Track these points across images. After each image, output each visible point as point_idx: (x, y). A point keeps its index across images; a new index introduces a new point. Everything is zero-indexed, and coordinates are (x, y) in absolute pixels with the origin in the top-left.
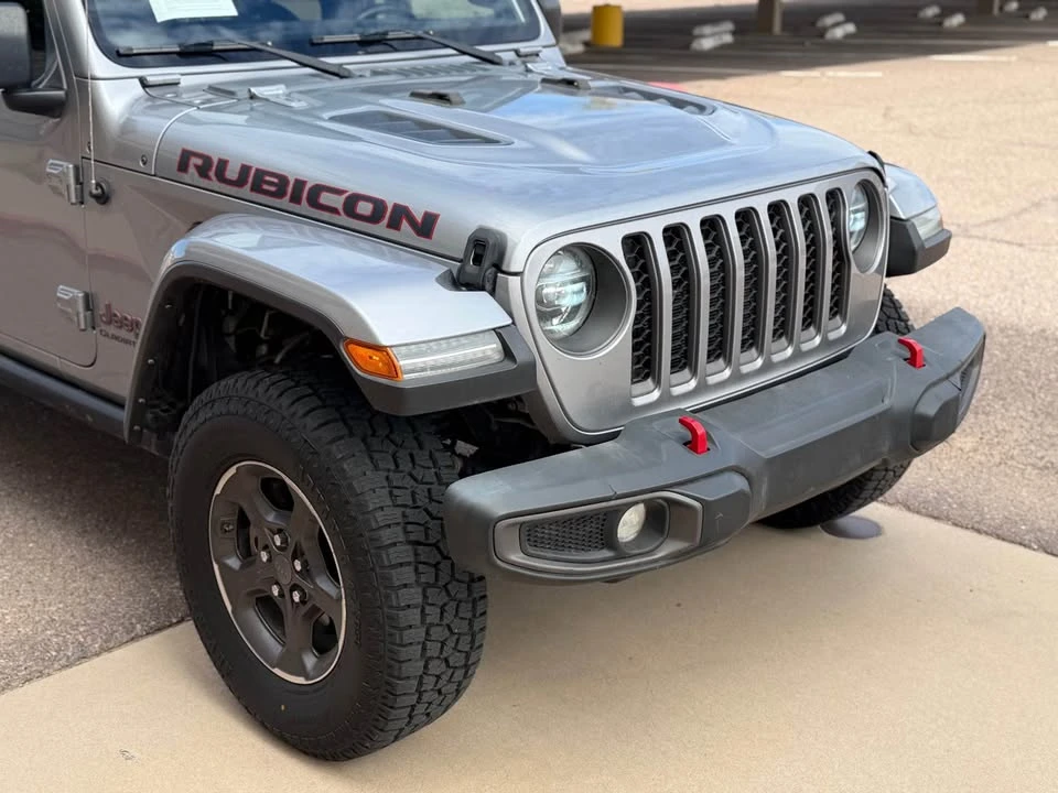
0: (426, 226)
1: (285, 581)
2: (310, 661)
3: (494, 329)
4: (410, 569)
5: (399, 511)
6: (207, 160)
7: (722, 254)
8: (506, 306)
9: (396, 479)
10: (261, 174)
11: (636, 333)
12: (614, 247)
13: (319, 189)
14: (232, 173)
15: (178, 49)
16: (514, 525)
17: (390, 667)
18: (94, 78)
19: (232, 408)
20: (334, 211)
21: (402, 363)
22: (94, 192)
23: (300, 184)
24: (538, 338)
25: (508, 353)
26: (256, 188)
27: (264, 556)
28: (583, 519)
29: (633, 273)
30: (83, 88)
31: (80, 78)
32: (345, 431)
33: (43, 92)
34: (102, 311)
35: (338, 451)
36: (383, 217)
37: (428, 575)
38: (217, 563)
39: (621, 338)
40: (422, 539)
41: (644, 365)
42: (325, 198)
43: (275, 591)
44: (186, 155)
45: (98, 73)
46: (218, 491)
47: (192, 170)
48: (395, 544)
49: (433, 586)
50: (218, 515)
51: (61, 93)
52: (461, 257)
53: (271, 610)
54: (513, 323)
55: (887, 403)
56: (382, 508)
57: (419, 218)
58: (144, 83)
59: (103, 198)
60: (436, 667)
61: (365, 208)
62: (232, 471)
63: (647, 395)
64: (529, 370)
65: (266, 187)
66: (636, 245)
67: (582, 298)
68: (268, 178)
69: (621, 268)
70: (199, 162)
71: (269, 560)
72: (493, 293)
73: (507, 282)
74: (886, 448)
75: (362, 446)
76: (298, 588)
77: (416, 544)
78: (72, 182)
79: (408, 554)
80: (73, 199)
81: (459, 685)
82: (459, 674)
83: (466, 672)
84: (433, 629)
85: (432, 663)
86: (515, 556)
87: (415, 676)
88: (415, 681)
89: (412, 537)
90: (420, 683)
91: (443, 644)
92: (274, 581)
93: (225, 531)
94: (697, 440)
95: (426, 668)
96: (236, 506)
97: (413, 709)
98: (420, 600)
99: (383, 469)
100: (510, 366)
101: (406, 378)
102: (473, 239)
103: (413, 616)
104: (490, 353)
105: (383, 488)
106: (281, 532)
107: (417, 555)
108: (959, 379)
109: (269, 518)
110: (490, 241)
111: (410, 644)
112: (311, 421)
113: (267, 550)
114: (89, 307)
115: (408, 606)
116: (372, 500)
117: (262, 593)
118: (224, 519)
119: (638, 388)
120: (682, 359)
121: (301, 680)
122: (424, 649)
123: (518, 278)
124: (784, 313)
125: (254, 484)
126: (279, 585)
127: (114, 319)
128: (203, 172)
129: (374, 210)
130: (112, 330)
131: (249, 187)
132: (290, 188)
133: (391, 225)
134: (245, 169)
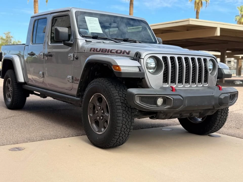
0: (128, 53)
1: (100, 115)
2: (103, 129)
3: (138, 66)
4: (121, 107)
5: (120, 97)
6: (95, 49)
7: (181, 64)
8: (141, 64)
9: (120, 92)
10: (103, 49)
11: (164, 74)
12: (160, 57)
13: (111, 50)
14: (98, 50)
15: (92, 37)
16: (138, 96)
17: (116, 124)
18: (78, 39)
19: (94, 84)
20: (114, 53)
21: (122, 69)
22: (76, 57)
23: (109, 50)
24: (146, 70)
25: (140, 70)
26: (102, 52)
27: (97, 112)
29: (164, 63)
30: (76, 41)
31: (76, 39)
32: (112, 84)
33: (69, 42)
34: (74, 79)
35: (110, 87)
36: (122, 52)
37: (124, 109)
38: (89, 115)
39: (161, 74)
40: (123, 102)
41: (165, 80)
42: (113, 51)
43: (98, 117)
44: (91, 49)
45: (79, 38)
46: (90, 101)
47: (92, 51)
48: (118, 102)
49: (124, 111)
50: (90, 106)
51: (72, 42)
52: (133, 57)
53: (97, 123)
54: (141, 66)
56: (117, 96)
58: (86, 41)
59: (77, 58)
60: (124, 126)
61: (119, 52)
62: (93, 96)
63: (166, 85)
64: (143, 74)
65: (103, 51)
66: (165, 58)
67: (154, 66)
69: (162, 61)
70: (93, 49)
71: (98, 113)
72: (139, 62)
73: (141, 60)
74: (213, 103)
75: (114, 87)
76: (102, 116)
77: (122, 103)
78: (72, 56)
79: (120, 104)
80: (72, 60)
81: (128, 133)
82: (128, 130)
83: (130, 131)
84: (124, 119)
85: (123, 125)
86: (138, 102)
87: (120, 127)
88: (120, 128)
89: (121, 101)
90: (121, 129)
91: (126, 122)
92: (98, 116)
93: (91, 109)
94: (173, 90)
95: (122, 126)
96: (93, 103)
97: (120, 134)
98: (122, 112)
99: (118, 91)
100: (140, 72)
101: (122, 71)
102: (136, 53)
103: (121, 115)
104: (137, 70)
105: (117, 93)
106: (100, 107)
107: (122, 105)
108: (229, 94)
109: (98, 104)
110: (139, 53)
111: (120, 120)
112: (106, 83)
113: (97, 110)
114: (72, 79)
115: (120, 113)
116: (115, 95)
117: (96, 119)
118: (91, 107)
119: (164, 84)
120: (173, 81)
121: (101, 133)
122: (122, 122)
123: (143, 59)
124: (195, 78)
125: (96, 99)
126: (99, 117)
127: (77, 80)
128: (94, 51)
129: (120, 52)
130: (76, 82)
131: (101, 51)
132: (107, 51)
133: (123, 54)
134: (100, 49)
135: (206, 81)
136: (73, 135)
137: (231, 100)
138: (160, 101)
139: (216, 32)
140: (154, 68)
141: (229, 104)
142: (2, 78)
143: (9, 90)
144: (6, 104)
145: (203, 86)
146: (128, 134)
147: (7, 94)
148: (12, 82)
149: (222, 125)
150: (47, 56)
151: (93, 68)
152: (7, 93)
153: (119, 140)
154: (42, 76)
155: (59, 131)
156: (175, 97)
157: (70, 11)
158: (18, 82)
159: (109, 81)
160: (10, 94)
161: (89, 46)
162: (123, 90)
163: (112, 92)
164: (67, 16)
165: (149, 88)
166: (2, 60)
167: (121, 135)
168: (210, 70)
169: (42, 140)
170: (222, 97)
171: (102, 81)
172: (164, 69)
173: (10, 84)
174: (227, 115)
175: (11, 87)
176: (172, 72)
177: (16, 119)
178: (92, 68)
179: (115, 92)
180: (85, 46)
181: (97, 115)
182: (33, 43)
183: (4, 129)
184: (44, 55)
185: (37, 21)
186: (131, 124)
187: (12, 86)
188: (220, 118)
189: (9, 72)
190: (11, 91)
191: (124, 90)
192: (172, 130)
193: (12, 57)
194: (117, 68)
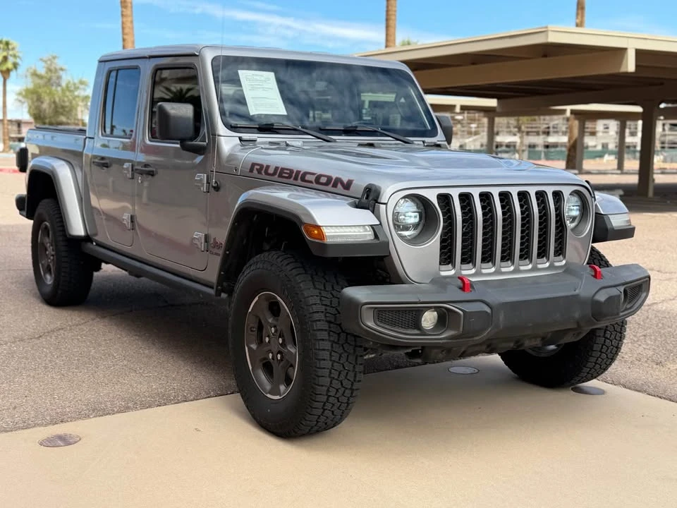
0: (347, 186)
1: (275, 350)
2: (282, 388)
3: (371, 226)
4: (326, 333)
5: (324, 307)
6: (261, 166)
7: (491, 211)
8: (378, 218)
9: (324, 294)
10: (283, 169)
11: (443, 241)
12: (432, 196)
13: (306, 173)
14: (271, 171)
15: (257, 126)
16: (372, 308)
17: (314, 379)
18: (219, 136)
19: (258, 266)
20: (311, 182)
21: (327, 234)
22: (214, 185)
23: (298, 172)
24: (393, 234)
25: (376, 236)
26: (280, 176)
27: (267, 340)
28: (405, 311)
29: (442, 212)
30: (214, 140)
31: (213, 135)
32: (303, 271)
33: (198, 142)
34: (212, 241)
35: (299, 279)
36: (330, 183)
37: (334, 337)
38: (248, 346)
39: (435, 242)
40: (333, 320)
41: (447, 256)
42: (308, 177)
43: (271, 355)
44: (253, 165)
45: (221, 133)
46: (250, 311)
47: (255, 172)
48: (319, 320)
49: (336, 343)
50: (250, 322)
51: (205, 144)
52: (360, 196)
53: (268, 368)
54: (381, 224)
55: (577, 291)
56: (315, 304)
57: (345, 182)
58: (240, 139)
59: (217, 188)
60: (336, 384)
61: (323, 180)
62: (257, 298)
63: (448, 272)
64: (386, 245)
65: (284, 175)
66: (445, 199)
67: (417, 220)
68: (285, 171)
69: (436, 208)
70: (258, 167)
71: (269, 342)
72: (373, 213)
73: (379, 207)
74: (577, 315)
75: (310, 278)
76: (279, 352)
77: (330, 322)
78: (205, 182)
79: (325, 326)
80: (205, 191)
81: (348, 400)
82: (348, 393)
83: (352, 393)
84: (335, 364)
85: (334, 381)
86: (371, 324)
87: (326, 386)
88: (325, 389)
89: (328, 319)
90: (328, 391)
91: (340, 373)
92: (270, 351)
93: (252, 331)
94: (465, 286)
95: (331, 383)
96: (257, 316)
97: (324, 405)
98: (330, 348)
99: (318, 289)
100: (377, 241)
101: (328, 241)
102: (366, 188)
103: (326, 355)
104: (368, 235)
105: (317, 296)
106: (275, 327)
107: (330, 327)
108: (622, 289)
109: (270, 321)
110: (373, 188)
111: (324, 368)
112: (289, 268)
113: (268, 336)
114: (206, 241)
115: (324, 350)
116: (311, 301)
117: (265, 359)
118: (252, 325)
119: (443, 267)
120: (468, 258)
121: (278, 397)
122: (330, 373)
123: (385, 206)
124: (528, 247)
125: (265, 305)
126: (272, 353)
127: (216, 245)
128: (259, 171)
129: (327, 181)
130: (215, 250)
131: (277, 176)
132: (294, 175)
133: (333, 186)
134: (277, 168)
135: (560, 251)
136: (210, 393)
137: (628, 300)
138: (429, 319)
139: (624, 61)
140: (416, 226)
141: (621, 314)
142: (29, 217)
143: (47, 253)
144: (39, 290)
145: (552, 267)
146: (348, 404)
147: (42, 265)
148: (54, 233)
149: (608, 363)
150: (141, 173)
151: (257, 218)
152: (43, 262)
153: (323, 418)
154: (129, 226)
155: (174, 379)
156: (470, 308)
157: (197, 56)
158: (68, 236)
159: (296, 262)
160: (51, 265)
161: (250, 156)
162: (333, 288)
163: (302, 294)
164: (190, 67)
165: (403, 283)
166: (28, 171)
167: (328, 406)
168: (574, 219)
169: (127, 409)
170: (602, 297)
171: (279, 260)
172: (443, 229)
173: (48, 236)
174: (621, 338)
175: (52, 245)
176: (464, 234)
177: (65, 339)
178: (255, 219)
179: (312, 294)
180: (239, 154)
181: (266, 349)
182: (105, 131)
183: (32, 374)
184: (132, 170)
185: (114, 74)
186: (355, 376)
187: (54, 244)
188: (603, 345)
189: (44, 207)
190: (53, 255)
191: (336, 287)
192: (477, 371)
193: (53, 167)
194: (316, 232)
